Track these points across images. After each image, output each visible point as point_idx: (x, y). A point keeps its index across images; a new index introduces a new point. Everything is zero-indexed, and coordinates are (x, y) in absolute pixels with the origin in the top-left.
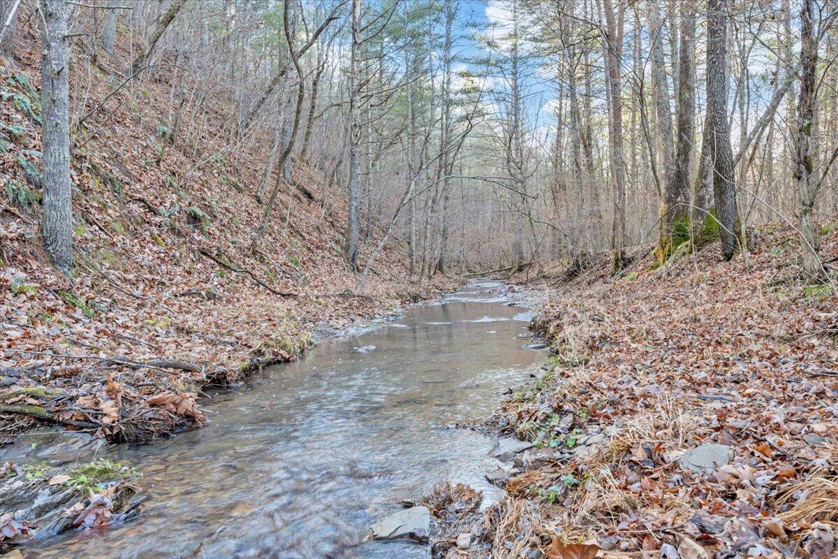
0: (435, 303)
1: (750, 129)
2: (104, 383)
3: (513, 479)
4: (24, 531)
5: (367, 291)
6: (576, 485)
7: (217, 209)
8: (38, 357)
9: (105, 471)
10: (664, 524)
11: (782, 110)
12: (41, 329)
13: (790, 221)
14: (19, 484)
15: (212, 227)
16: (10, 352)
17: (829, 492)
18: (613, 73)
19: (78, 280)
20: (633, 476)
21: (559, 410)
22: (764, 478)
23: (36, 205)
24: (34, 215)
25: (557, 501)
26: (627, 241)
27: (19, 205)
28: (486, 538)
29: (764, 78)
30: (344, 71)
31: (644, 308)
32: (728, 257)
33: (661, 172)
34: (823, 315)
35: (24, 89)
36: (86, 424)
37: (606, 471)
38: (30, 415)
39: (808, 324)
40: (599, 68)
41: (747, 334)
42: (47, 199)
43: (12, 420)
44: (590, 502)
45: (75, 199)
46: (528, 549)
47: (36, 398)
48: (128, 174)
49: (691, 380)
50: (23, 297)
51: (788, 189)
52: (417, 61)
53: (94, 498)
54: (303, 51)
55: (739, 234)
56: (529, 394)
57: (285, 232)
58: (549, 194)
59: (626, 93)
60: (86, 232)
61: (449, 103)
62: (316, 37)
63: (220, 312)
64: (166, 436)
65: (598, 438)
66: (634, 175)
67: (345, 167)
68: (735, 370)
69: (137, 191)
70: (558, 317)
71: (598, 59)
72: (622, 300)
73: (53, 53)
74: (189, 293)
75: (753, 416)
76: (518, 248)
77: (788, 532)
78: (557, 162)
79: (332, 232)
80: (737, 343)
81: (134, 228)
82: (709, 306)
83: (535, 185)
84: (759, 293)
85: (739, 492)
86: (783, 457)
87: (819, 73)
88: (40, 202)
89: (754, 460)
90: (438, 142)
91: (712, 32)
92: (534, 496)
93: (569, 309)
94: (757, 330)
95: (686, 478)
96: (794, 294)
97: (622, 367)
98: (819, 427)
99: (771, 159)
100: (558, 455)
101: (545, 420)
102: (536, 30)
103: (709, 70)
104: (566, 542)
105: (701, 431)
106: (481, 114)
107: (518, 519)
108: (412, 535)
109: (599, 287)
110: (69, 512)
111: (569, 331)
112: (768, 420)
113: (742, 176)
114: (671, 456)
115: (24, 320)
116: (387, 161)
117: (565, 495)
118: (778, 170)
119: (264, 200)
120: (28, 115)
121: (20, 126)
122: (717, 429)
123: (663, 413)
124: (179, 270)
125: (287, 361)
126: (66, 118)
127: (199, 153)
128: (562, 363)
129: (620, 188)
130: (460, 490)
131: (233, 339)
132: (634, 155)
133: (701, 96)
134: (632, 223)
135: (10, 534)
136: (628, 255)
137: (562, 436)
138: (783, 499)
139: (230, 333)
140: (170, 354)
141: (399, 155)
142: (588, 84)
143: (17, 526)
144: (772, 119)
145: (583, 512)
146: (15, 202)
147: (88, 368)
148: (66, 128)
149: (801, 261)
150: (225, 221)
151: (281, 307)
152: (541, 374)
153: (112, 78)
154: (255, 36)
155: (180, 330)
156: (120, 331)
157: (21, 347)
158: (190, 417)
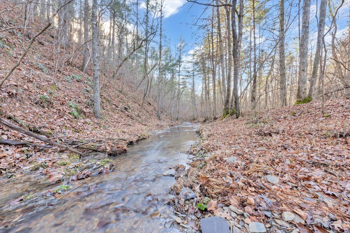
0: (176, 127)
1: (242, 91)
2: (107, 143)
3: (192, 163)
4: (91, 173)
5: (162, 124)
6: (205, 165)
7: (131, 107)
8: (93, 137)
9: (108, 161)
10: (223, 173)
11: (249, 87)
12: (94, 132)
13: (250, 110)
14: (90, 164)
15: (130, 111)
16: (88, 136)
17: (257, 166)
18: (214, 79)
19: (102, 121)
20: (217, 163)
21: (202, 149)
22: (244, 163)
23: (92, 105)
24: (92, 108)
25: (201, 168)
26: (216, 114)
27: (89, 105)
28: (186, 176)
29: (245, 80)
30: (157, 77)
31: (220, 128)
32: (237, 118)
33: (223, 100)
34: (256, 130)
35: (90, 81)
36: (104, 151)
37: (211, 162)
38: (92, 149)
39: (253, 132)
40: (211, 78)
41: (241, 134)
42: (95, 104)
43: (88, 151)
44: (208, 168)
45: (101, 104)
46: (195, 178)
47: (93, 146)
48: (112, 99)
49: (229, 143)
50: (90, 125)
51: (250, 103)
52: (173, 76)
53: (105, 167)
54: (149, 73)
55: (239, 113)
56: (195, 146)
57: (145, 112)
58: (200, 104)
59: (217, 83)
60: (103, 111)
61: (179, 85)
62: (151, 70)
63: (132, 128)
64: (120, 154)
65: (210, 155)
66: (218, 100)
67: (158, 98)
68: (238, 141)
69: (114, 103)
70: (202, 130)
71: (211, 75)
72: (215, 126)
73: (96, 73)
74: (125, 124)
75: (242, 151)
76: (193, 115)
77: (248, 175)
78: (202, 97)
79: (155, 112)
80: (239, 136)
81: (113, 110)
82: (233, 128)
83: (198, 102)
84: (243, 125)
85: (238, 166)
86: (247, 159)
87: (257, 79)
88: (93, 105)
89: (242, 160)
90: (177, 93)
91: (235, 70)
92: (196, 167)
93: (204, 128)
94: (243, 133)
95: (228, 164)
96: (251, 126)
97: (215, 140)
98: (255, 153)
99: (246, 97)
100: (201, 158)
101: (199, 151)
102: (198, 69)
103: (234, 79)
104: (203, 176)
105: (231, 154)
106: (186, 87)
107: (193, 172)
108: (171, 175)
109: (210, 124)
110: (100, 170)
111: (204, 133)
112: (245, 152)
113: (240, 101)
114: (225, 159)
115: (90, 130)
116: (166, 97)
117: (203, 167)
118: (248, 100)
119: (141, 104)
120: (90, 86)
121: (89, 89)
122: (234, 153)
123: (223, 150)
124: (123, 119)
125: (145, 139)
126: (98, 87)
127: (127, 95)
128: (203, 140)
129: (215, 103)
130: (181, 166)
131: (134, 134)
132: (218, 96)
133: (232, 83)
134: (217, 110)
135: (88, 174)
136: (216, 117)
137: (202, 155)
138: (247, 168)
139: (133, 133)
140: (121, 137)
141: (169, 96)
142: (209, 81)
143: (90, 172)
144: (247, 89)
145: (206, 170)
146: (88, 105)
147: (104, 140)
148: (99, 89)
149: (252, 119)
150: (132, 109)
151: (144, 127)
152: (198, 142)
153: (108, 78)
154: (139, 70)
155: (123, 132)
156: (110, 132)
157: (90, 135)
158: (125, 150)
